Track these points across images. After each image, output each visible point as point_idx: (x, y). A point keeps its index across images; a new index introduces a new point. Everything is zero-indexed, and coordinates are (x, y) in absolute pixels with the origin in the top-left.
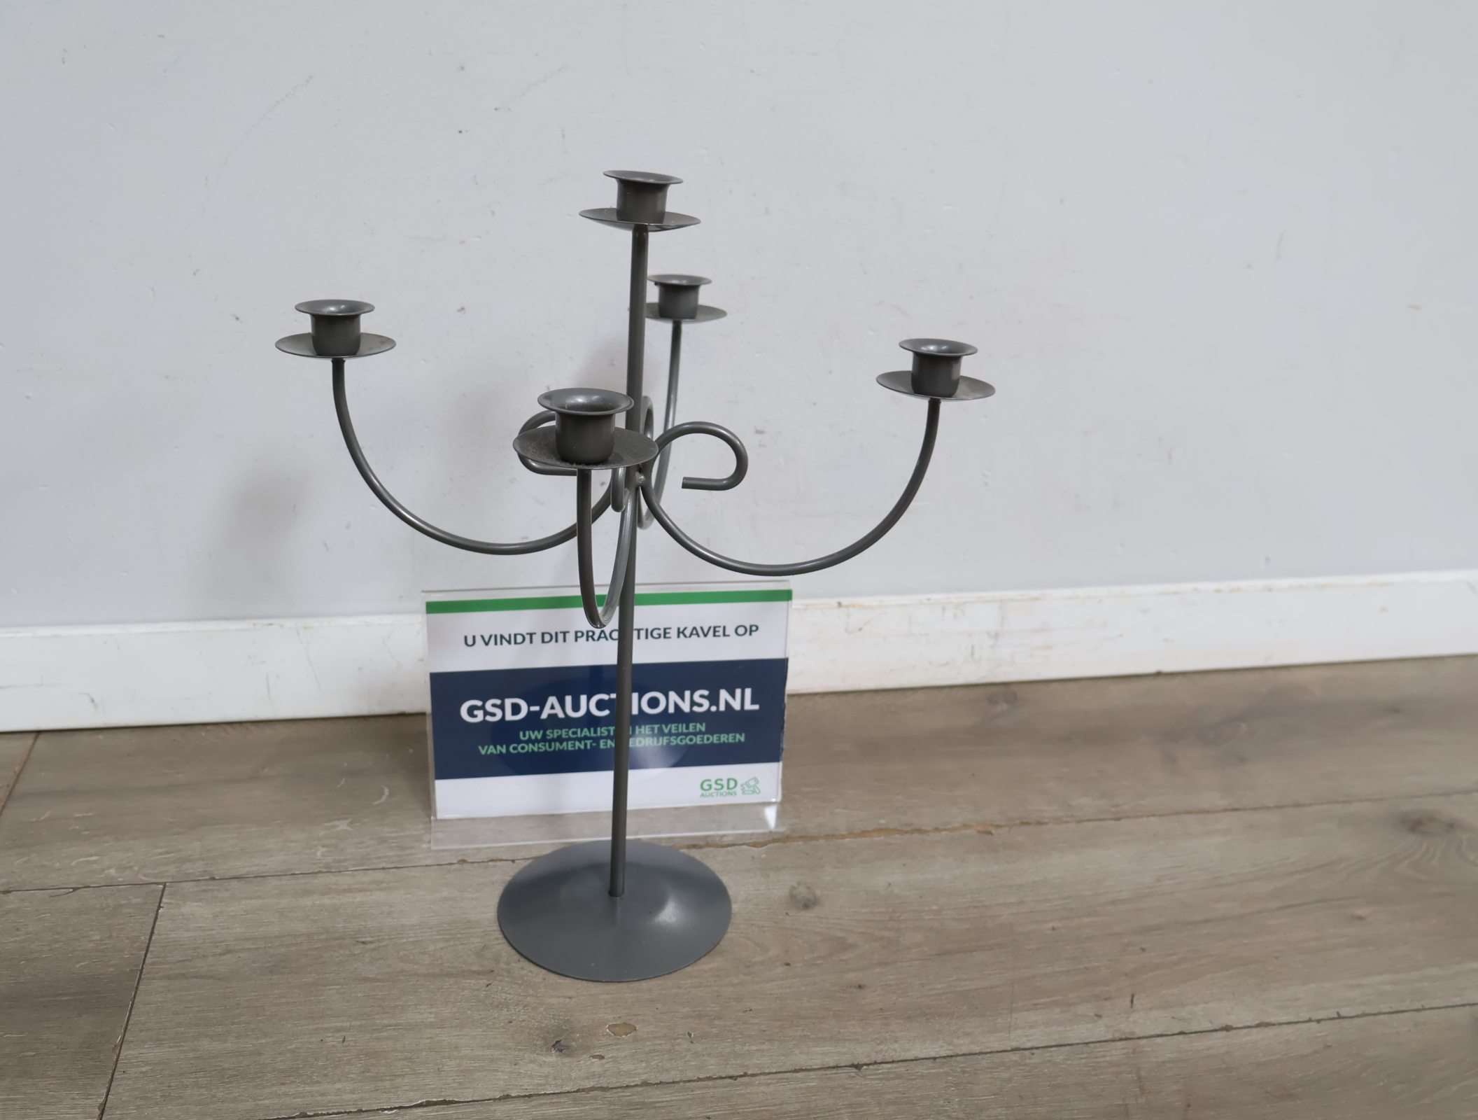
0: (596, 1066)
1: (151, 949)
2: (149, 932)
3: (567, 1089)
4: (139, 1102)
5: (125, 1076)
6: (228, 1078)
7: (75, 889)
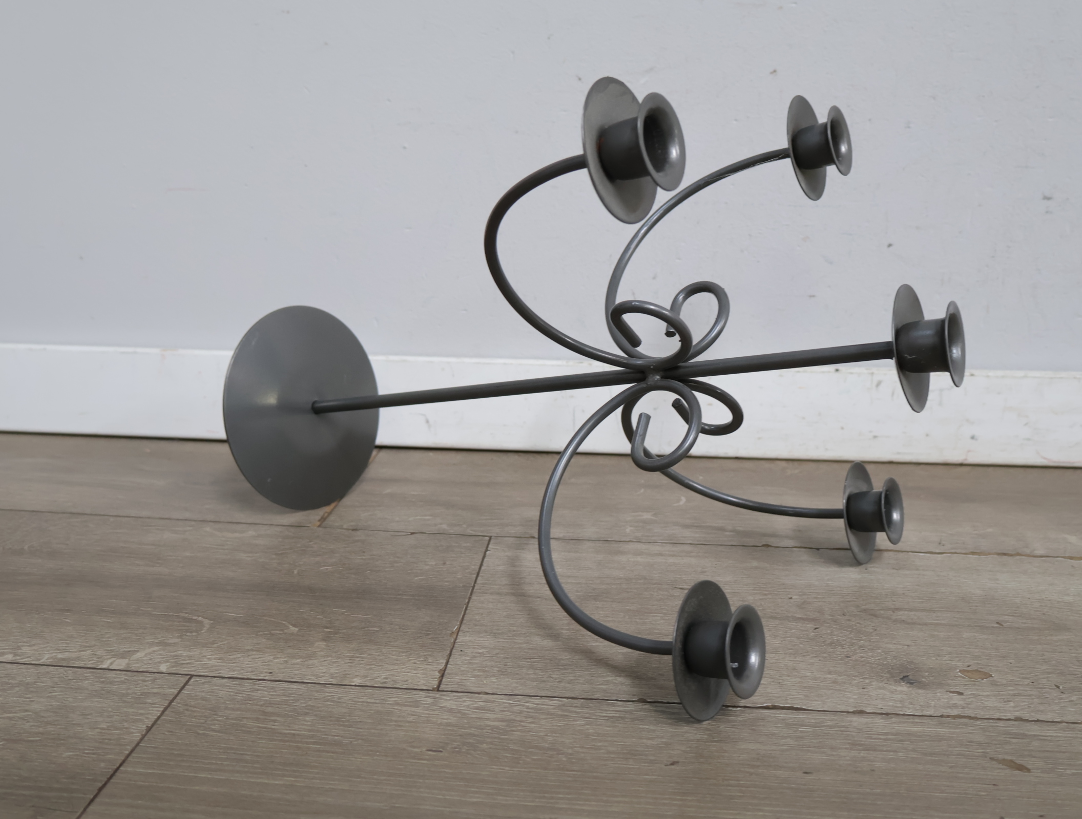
0: (956, 699)
1: (481, 574)
2: (479, 564)
3: (928, 713)
4: (476, 673)
5: (461, 653)
6: (562, 666)
7: (412, 533)
